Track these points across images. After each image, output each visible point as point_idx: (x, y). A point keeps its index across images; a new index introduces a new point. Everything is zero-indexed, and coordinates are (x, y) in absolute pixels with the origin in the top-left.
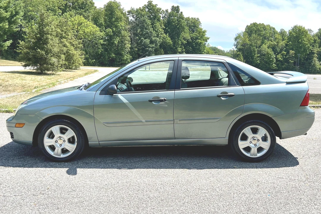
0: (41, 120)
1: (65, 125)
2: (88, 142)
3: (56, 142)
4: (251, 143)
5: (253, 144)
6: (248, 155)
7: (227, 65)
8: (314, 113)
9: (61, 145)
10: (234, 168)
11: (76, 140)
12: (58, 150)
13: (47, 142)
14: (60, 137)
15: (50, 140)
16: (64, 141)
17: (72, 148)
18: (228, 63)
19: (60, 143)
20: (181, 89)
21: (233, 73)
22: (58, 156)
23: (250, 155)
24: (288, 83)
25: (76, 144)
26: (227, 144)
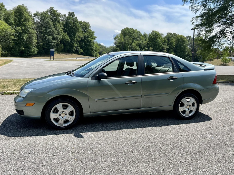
0: (48, 100)
1: (68, 103)
2: (83, 114)
3: (60, 115)
4: (186, 107)
5: (187, 108)
6: (184, 115)
8: (219, 88)
9: (63, 117)
10: (180, 124)
11: (75, 113)
12: (61, 121)
13: (53, 116)
14: (63, 112)
15: (55, 114)
16: (66, 114)
17: (72, 119)
18: (172, 58)
19: (63, 116)
20: (145, 75)
21: (175, 64)
22: (61, 125)
23: (185, 116)
24: (205, 70)
25: (74, 116)
26: (172, 109)
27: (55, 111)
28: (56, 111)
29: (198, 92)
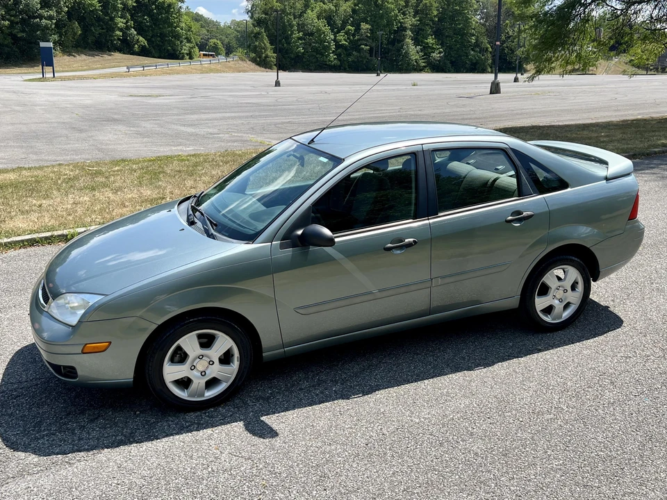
0: (154, 327)
1: (215, 330)
2: (262, 352)
3: (193, 368)
4: (554, 297)
5: (557, 299)
6: (548, 319)
7: (512, 155)
9: (203, 374)
11: (237, 354)
12: (198, 382)
13: (171, 372)
14: (201, 357)
16: (211, 363)
17: (229, 374)
18: (514, 151)
19: (202, 369)
20: (439, 214)
22: (198, 397)
23: (552, 320)
24: (608, 179)
25: (237, 363)
26: (517, 307)
27: (177, 358)
28: (180, 356)
29: (588, 249)
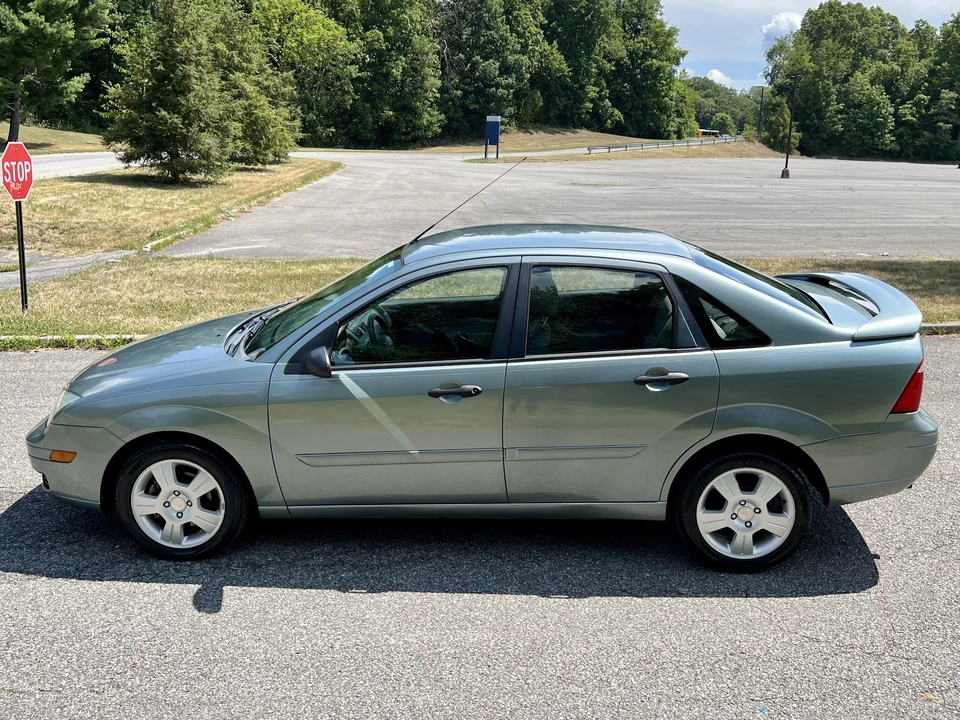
0: (121, 444)
2: (257, 506)
3: (167, 505)
5: (740, 520)
6: (724, 550)
7: (669, 281)
9: (180, 515)
11: (223, 501)
12: (173, 527)
13: (142, 505)
14: (177, 493)
15: (149, 500)
16: (189, 503)
17: (211, 522)
18: (676, 277)
19: (178, 509)
20: (527, 357)
21: (686, 309)
22: (174, 543)
25: (223, 511)
26: (662, 518)
29: (798, 449)
